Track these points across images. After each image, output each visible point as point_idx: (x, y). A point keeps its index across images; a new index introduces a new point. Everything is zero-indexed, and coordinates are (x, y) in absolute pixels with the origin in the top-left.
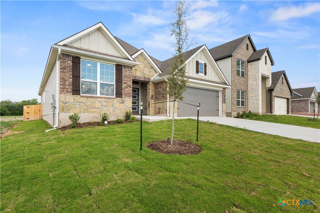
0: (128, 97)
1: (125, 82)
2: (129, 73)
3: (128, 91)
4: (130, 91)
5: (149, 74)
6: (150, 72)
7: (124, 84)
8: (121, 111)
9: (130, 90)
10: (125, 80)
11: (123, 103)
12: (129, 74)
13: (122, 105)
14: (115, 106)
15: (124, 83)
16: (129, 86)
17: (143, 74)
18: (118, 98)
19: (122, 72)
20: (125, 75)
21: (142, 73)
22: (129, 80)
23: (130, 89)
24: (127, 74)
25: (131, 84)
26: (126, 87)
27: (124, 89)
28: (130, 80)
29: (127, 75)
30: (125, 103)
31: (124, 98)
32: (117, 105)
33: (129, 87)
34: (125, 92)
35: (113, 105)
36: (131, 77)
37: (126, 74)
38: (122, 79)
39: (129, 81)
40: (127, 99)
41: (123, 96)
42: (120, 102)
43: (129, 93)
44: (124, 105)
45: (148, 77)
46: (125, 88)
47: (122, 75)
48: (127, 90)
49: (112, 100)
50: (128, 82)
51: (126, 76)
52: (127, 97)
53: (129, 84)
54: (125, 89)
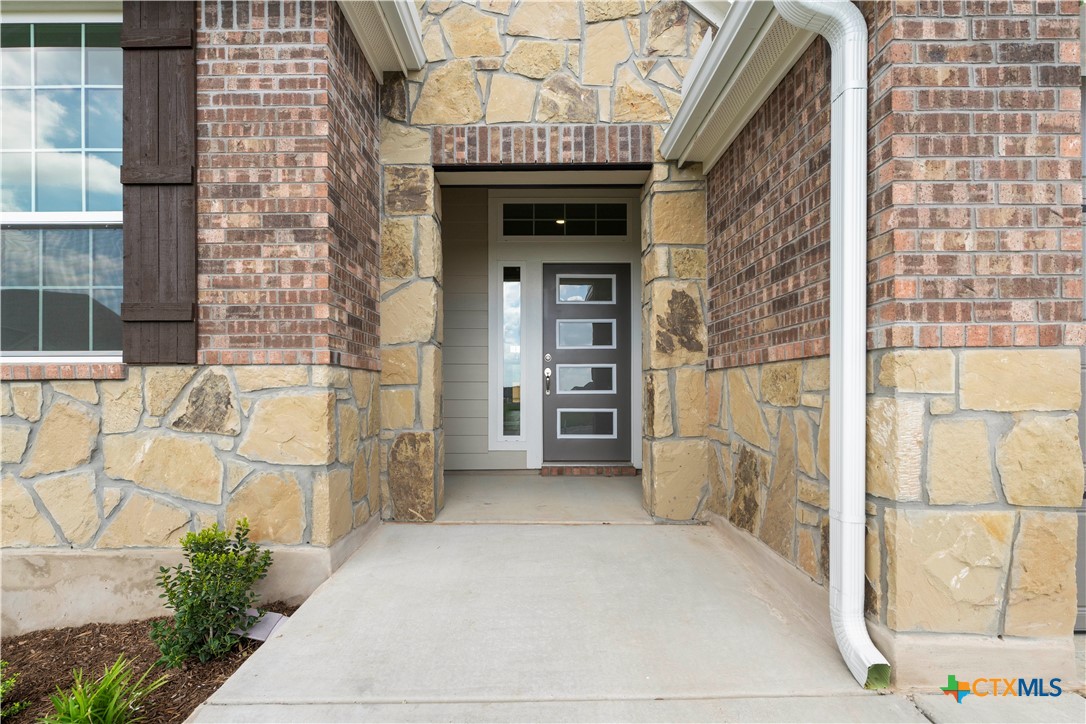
0: (273, 354)
1: (232, 175)
2: (280, 69)
3: (273, 282)
4: (296, 282)
5: (642, 88)
6: (650, 67)
7: (217, 206)
8: (184, 513)
9: (299, 266)
10: (235, 161)
11: (213, 428)
12: (292, 74)
13: (196, 442)
14: (122, 459)
15: (223, 192)
16: (286, 221)
17: (562, 100)
18: (151, 372)
19: (195, 69)
20: (237, 99)
21: (561, 85)
22: (287, 144)
23: (304, 252)
24: (265, 83)
25: (306, 191)
26: (245, 241)
27: (219, 267)
28: (304, 147)
29: (254, 90)
30: (231, 424)
31: (217, 370)
32: (135, 447)
33: (284, 235)
34: (241, 297)
35: (95, 452)
36: (305, 115)
37: (244, 83)
38: (196, 146)
39: (291, 161)
40: (257, 375)
41: (216, 344)
42: (181, 410)
43: (293, 307)
44: (226, 443)
45: (630, 117)
46: (237, 253)
47: (194, 100)
48: (259, 265)
49: (88, 392)
50: (278, 175)
51: (247, 113)
52: (256, 353)
53: (284, 192)
54: (238, 265)
